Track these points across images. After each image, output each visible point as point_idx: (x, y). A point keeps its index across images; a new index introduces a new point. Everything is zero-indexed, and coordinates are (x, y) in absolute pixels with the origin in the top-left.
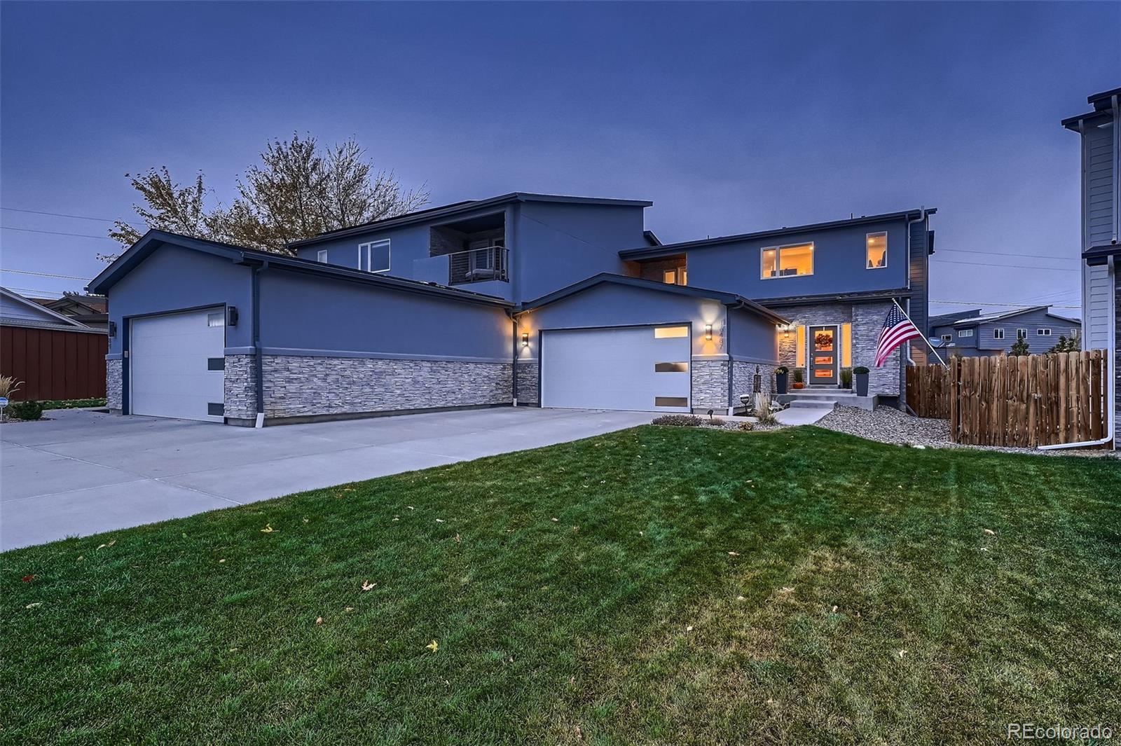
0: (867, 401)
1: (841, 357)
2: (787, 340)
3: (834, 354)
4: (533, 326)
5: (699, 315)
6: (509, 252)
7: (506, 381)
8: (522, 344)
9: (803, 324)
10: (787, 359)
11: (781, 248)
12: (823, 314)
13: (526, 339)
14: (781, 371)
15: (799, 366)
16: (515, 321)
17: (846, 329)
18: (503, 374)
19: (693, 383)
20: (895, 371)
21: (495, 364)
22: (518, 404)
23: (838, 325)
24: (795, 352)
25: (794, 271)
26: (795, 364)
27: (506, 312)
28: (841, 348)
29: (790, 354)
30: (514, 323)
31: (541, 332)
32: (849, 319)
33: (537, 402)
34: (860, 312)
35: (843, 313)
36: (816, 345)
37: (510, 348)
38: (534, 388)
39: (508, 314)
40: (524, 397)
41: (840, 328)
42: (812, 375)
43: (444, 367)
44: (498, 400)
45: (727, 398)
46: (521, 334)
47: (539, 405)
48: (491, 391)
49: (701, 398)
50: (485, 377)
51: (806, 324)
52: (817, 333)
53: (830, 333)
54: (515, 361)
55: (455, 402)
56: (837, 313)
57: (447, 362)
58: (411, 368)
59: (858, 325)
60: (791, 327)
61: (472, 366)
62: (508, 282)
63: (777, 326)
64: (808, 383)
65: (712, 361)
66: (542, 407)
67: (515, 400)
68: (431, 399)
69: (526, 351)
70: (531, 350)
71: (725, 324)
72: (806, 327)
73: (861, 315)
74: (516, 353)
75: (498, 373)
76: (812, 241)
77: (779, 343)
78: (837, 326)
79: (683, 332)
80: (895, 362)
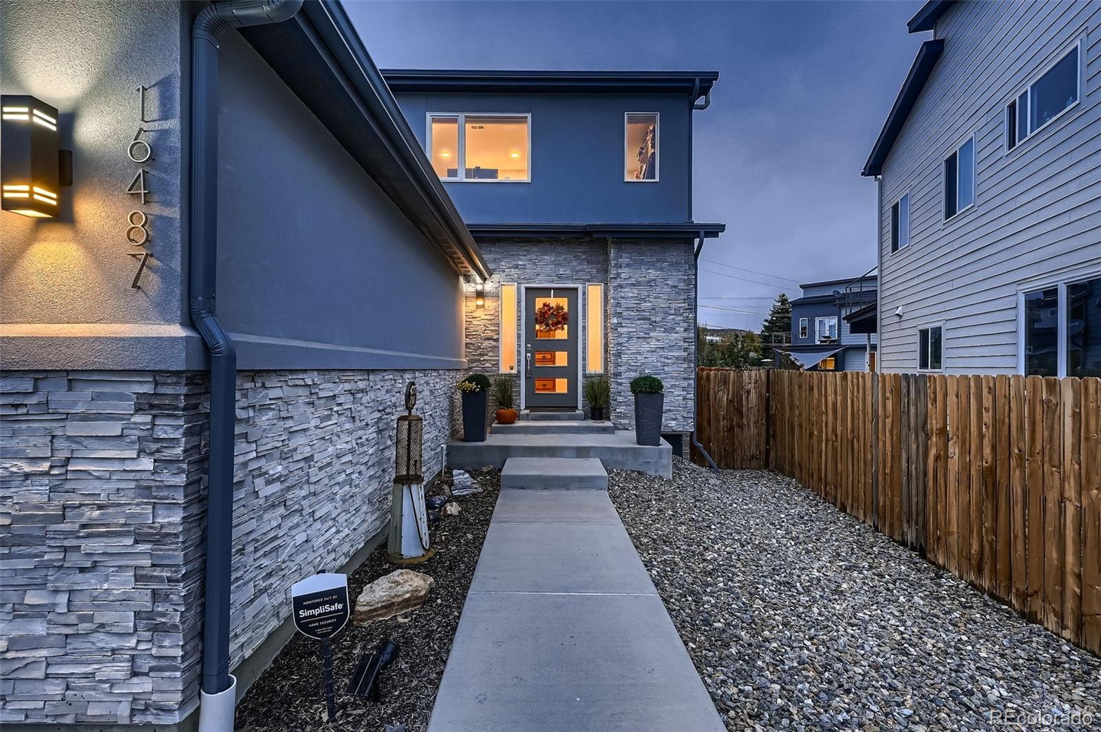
0: (660, 456)
1: (584, 353)
2: (479, 313)
3: (570, 345)
9: (513, 280)
10: (481, 355)
11: (468, 119)
12: (553, 263)
14: (474, 385)
15: (504, 370)
17: (595, 292)
20: (685, 384)
23: (580, 287)
24: (497, 340)
25: (493, 173)
26: (497, 365)
28: (584, 335)
29: (486, 343)
32: (603, 275)
34: (626, 260)
35: (588, 263)
36: (537, 327)
41: (584, 293)
42: (530, 389)
51: (518, 280)
52: (539, 303)
53: (563, 302)
56: (578, 260)
59: (621, 286)
60: (489, 287)
63: (461, 279)
64: (523, 406)
71: (165, 115)
72: (519, 287)
73: (628, 265)
76: (527, 112)
77: (464, 319)
78: (576, 289)
80: (686, 365)
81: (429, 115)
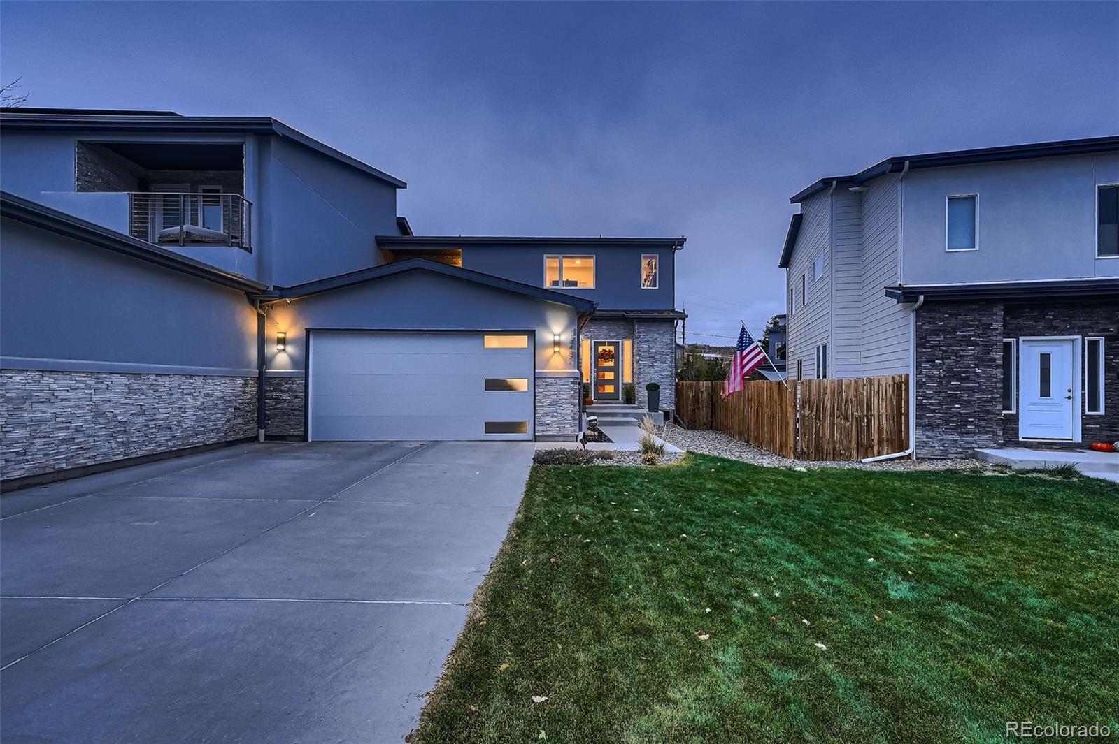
0: (659, 418)
1: (622, 373)
3: (615, 369)
4: (294, 323)
5: (544, 323)
6: (253, 207)
7: (248, 404)
8: (272, 349)
9: (588, 338)
11: (564, 257)
12: (607, 330)
13: (283, 341)
15: (585, 381)
16: (262, 312)
17: (627, 344)
18: (245, 393)
19: (537, 404)
20: (671, 387)
21: (233, 377)
22: (266, 437)
25: (575, 283)
27: (248, 298)
28: (622, 364)
30: (259, 315)
31: (308, 331)
32: (631, 335)
33: (302, 433)
34: (642, 329)
35: (624, 330)
36: (599, 360)
37: (253, 353)
38: (297, 413)
39: (252, 302)
40: (276, 426)
41: (622, 344)
42: (596, 390)
43: (152, 385)
44: (238, 433)
45: (577, 422)
46: (272, 332)
47: (305, 438)
48: (228, 421)
49: (548, 422)
50: (219, 398)
51: (591, 338)
52: (600, 349)
53: (612, 348)
54: (261, 373)
55: (170, 443)
56: (619, 328)
57: (157, 375)
58: (89, 387)
59: (640, 342)
61: (198, 382)
62: (251, 252)
64: (593, 397)
65: (561, 378)
66: (310, 440)
67: (262, 431)
68: (129, 442)
69: (282, 360)
70: (292, 358)
71: (575, 335)
72: (591, 342)
73: (644, 332)
74: (263, 361)
75: (238, 391)
76: (592, 254)
78: (619, 342)
79: (522, 342)
80: (671, 379)
81: (545, 255)
